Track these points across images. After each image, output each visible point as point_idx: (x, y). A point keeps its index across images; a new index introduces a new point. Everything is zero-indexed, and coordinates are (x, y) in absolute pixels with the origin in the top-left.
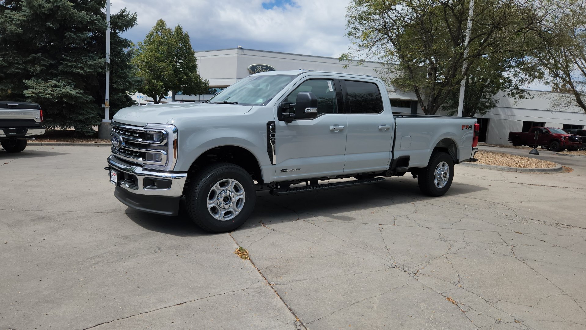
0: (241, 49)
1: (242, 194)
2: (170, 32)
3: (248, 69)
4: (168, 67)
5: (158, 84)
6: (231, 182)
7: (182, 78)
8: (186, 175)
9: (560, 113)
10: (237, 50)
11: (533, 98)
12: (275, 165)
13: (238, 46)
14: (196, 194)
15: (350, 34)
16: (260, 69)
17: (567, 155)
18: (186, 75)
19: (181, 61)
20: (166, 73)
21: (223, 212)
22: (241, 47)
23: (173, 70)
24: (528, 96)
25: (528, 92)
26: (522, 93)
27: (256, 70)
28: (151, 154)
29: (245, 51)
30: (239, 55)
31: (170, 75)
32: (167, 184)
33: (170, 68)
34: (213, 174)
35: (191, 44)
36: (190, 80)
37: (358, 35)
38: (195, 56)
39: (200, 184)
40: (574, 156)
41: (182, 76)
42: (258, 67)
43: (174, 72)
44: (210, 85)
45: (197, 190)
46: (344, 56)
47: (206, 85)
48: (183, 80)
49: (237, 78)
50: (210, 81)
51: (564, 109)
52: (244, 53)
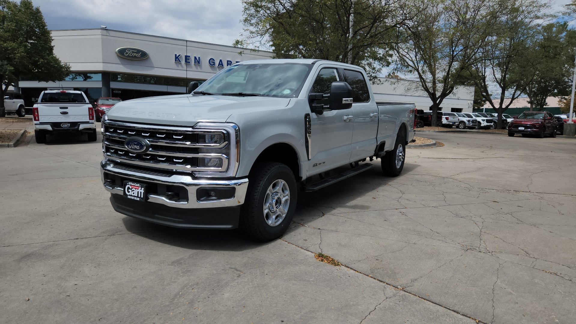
0: (105, 29)
1: (287, 195)
2: (15, 6)
3: (116, 53)
4: (18, 48)
5: (7, 69)
6: (280, 182)
7: (38, 61)
8: (247, 180)
9: (400, 96)
10: (100, 31)
11: (382, 84)
12: (310, 159)
13: (102, 26)
14: (256, 200)
15: (246, 20)
16: (130, 53)
17: (420, 131)
18: (43, 57)
19: (32, 41)
20: (18, 55)
21: (274, 217)
22: (105, 28)
23: (26, 52)
24: (379, 82)
25: (379, 79)
26: (374, 80)
27: (126, 54)
28: (203, 159)
29: (110, 32)
30: (103, 36)
31: (22, 58)
32: (229, 192)
33: (22, 49)
34: (269, 176)
35: (45, 21)
36: (48, 63)
37: (253, 21)
38: (51, 35)
39: (259, 189)
40: (426, 131)
41: (37, 59)
42: (127, 51)
43: (28, 54)
44: (71, 69)
45: (256, 196)
46: (237, 42)
47: (67, 70)
48: (39, 63)
49: (103, 62)
50: (71, 65)
51: (413, 94)
52: (109, 34)
